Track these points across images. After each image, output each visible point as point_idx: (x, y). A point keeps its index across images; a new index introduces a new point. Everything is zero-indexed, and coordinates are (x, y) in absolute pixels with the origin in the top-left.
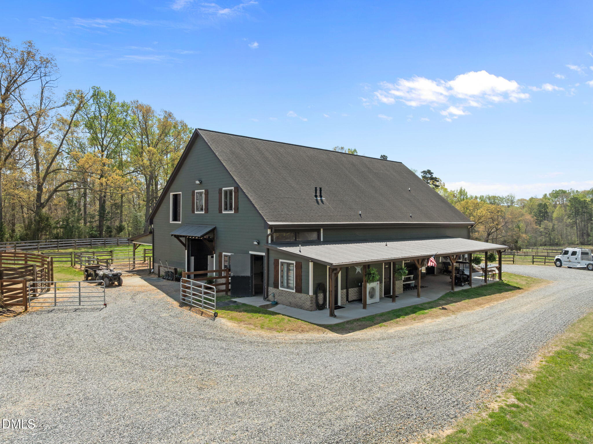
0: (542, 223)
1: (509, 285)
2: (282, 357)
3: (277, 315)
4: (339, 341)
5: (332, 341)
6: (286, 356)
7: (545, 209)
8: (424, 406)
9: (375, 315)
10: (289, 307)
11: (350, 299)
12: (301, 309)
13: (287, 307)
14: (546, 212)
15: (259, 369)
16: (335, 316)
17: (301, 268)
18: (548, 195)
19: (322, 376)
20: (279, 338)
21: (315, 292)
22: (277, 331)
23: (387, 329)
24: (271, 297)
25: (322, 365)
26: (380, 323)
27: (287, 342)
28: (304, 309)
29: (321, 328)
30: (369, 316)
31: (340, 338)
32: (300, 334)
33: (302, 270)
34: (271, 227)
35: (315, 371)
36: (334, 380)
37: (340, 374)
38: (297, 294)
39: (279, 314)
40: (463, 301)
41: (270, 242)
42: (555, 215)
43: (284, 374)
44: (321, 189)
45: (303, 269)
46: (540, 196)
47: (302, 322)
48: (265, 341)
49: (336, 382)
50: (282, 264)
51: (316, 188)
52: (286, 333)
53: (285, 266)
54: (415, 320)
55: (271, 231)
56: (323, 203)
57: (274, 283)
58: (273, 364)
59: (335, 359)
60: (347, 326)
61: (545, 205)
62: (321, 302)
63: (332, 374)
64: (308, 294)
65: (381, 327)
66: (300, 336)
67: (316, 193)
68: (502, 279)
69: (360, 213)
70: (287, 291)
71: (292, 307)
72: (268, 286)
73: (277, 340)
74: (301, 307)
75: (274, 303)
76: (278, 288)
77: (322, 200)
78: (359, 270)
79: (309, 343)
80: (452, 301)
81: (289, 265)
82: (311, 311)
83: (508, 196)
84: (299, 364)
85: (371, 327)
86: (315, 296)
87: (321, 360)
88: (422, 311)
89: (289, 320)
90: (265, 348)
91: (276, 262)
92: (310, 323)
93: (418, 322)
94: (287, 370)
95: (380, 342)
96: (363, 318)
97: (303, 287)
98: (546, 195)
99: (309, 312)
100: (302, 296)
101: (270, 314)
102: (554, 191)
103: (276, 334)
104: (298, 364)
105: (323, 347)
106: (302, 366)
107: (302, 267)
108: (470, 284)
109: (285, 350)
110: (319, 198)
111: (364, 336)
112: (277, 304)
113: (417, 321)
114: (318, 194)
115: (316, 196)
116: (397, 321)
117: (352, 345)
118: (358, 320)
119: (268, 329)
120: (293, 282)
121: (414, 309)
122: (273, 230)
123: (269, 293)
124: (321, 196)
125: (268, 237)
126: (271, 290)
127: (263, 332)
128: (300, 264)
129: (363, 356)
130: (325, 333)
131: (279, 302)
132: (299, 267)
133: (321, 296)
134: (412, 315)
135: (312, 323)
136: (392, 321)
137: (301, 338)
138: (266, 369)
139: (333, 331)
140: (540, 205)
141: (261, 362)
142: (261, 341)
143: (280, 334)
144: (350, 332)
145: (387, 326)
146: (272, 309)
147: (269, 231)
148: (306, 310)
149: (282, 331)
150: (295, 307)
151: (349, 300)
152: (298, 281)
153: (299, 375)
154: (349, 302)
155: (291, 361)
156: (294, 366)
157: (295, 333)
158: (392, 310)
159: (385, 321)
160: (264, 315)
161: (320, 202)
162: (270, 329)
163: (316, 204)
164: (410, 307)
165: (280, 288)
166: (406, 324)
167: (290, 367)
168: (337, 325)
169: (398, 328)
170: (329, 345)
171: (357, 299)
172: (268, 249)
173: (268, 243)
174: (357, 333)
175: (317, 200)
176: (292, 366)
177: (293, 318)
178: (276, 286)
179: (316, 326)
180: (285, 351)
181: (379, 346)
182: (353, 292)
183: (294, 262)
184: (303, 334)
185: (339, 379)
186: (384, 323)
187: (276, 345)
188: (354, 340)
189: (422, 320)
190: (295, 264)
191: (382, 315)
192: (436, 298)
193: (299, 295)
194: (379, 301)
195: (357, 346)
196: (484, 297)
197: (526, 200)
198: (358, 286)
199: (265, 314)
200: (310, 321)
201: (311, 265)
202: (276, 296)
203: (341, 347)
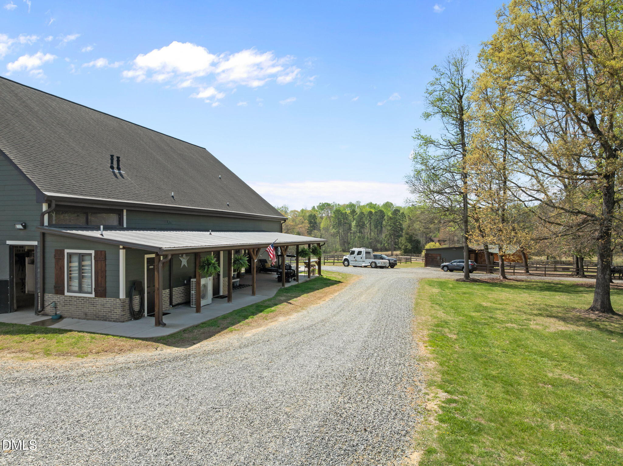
0: (313, 232)
1: (329, 280)
2: (105, 396)
3: (70, 333)
4: (186, 357)
5: (176, 359)
6: (110, 392)
7: (314, 220)
8: (362, 427)
9: (217, 318)
10: (84, 320)
11: (174, 302)
12: (106, 320)
13: (81, 321)
14: (316, 223)
15: (67, 425)
16: (164, 325)
17: (105, 259)
18: (316, 208)
19: (189, 415)
20: (86, 365)
21: (129, 294)
22: (77, 356)
23: (241, 334)
24: (49, 309)
25: (180, 396)
26: (228, 327)
27: (102, 370)
28: (110, 321)
29: (149, 343)
30: (209, 321)
31: (185, 353)
32: (118, 356)
33: (107, 263)
34: (49, 200)
35: (172, 409)
36: (212, 416)
37: (215, 404)
38: (97, 299)
39: (71, 331)
40: (302, 296)
41: (46, 223)
42: (322, 225)
43: (119, 424)
44: (118, 158)
45: (107, 261)
46: (309, 208)
47: (115, 337)
48: (61, 375)
49: (216, 420)
50: (70, 255)
51: (112, 156)
52: (95, 356)
53: (75, 259)
54: (267, 320)
55: (49, 206)
56: (123, 178)
57: (55, 287)
58: (91, 411)
59: (195, 384)
60: (186, 335)
61: (315, 216)
62: (137, 308)
63: (203, 408)
64: (118, 297)
65: (231, 331)
66: (121, 359)
67: (112, 163)
68: (322, 274)
69: (173, 195)
70: (79, 297)
71: (88, 319)
72: (44, 291)
73: (84, 369)
74: (105, 319)
75: (55, 317)
76: (63, 294)
77: (120, 174)
78: (184, 261)
79: (141, 366)
80: (291, 296)
81: (82, 257)
82: (123, 322)
83: (283, 207)
84: (139, 401)
85: (220, 334)
86: (127, 300)
87: (173, 389)
88: (269, 309)
89: (92, 338)
90: (65, 386)
91: (59, 254)
92: (129, 338)
93: (272, 322)
94: (122, 416)
95: (245, 350)
96: (202, 324)
97: (107, 288)
98: (314, 207)
99: (119, 323)
100: (108, 301)
101: (56, 333)
102: (320, 203)
103: (75, 360)
104: (137, 402)
105: (166, 370)
106: (147, 403)
107: (107, 258)
108: (297, 280)
109: (104, 382)
110: (116, 171)
111: (218, 346)
112: (61, 318)
113: (270, 321)
114: (115, 165)
115: (112, 167)
116: (247, 323)
117: (208, 360)
118: (197, 326)
119: (60, 355)
120: (90, 282)
121: (258, 308)
122: (53, 206)
123: (46, 304)
124: (119, 169)
125: (43, 214)
126: (50, 298)
127: (52, 361)
128: (103, 253)
129: (234, 373)
130: (158, 349)
131: (65, 314)
132: (101, 258)
133: (136, 299)
134: (260, 314)
135: (133, 338)
136: (241, 323)
137: (123, 361)
138: (82, 422)
139: (169, 345)
140: (310, 216)
141: (66, 411)
142: (52, 375)
143: (84, 360)
144: (194, 344)
145: (238, 330)
146: (56, 326)
147: (45, 207)
148: (114, 321)
149: (85, 354)
150: (94, 320)
151: (174, 304)
152: (100, 278)
153: (149, 421)
154: (173, 306)
155: (123, 399)
156: (132, 406)
157: (110, 356)
158: (233, 311)
159: (233, 324)
160: (44, 335)
161: (118, 175)
162: (64, 354)
163: (114, 177)
164: (252, 306)
165: (66, 293)
166: (260, 326)
167: (126, 410)
168: (172, 336)
169: (254, 331)
170: (175, 364)
171: (183, 301)
172: (44, 234)
173: (43, 225)
174: (205, 343)
175: (114, 172)
176: (129, 408)
177: (97, 333)
178: (59, 290)
179: (140, 341)
180: (106, 385)
181: (247, 356)
182: (178, 293)
183: (92, 252)
184: (124, 354)
185: (220, 414)
186: (233, 327)
187: (84, 378)
188: (207, 353)
189: (275, 319)
190: (93, 255)
191: (224, 317)
192: (273, 295)
193: (101, 300)
194: (211, 302)
195: (216, 360)
196: (317, 291)
197: (297, 211)
198: (184, 285)
199: (46, 333)
200: (128, 336)
201: (122, 253)
202: (59, 307)
203: (194, 366)
